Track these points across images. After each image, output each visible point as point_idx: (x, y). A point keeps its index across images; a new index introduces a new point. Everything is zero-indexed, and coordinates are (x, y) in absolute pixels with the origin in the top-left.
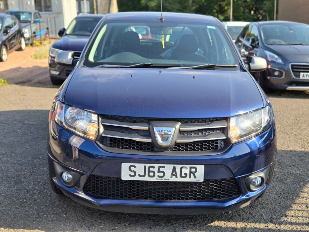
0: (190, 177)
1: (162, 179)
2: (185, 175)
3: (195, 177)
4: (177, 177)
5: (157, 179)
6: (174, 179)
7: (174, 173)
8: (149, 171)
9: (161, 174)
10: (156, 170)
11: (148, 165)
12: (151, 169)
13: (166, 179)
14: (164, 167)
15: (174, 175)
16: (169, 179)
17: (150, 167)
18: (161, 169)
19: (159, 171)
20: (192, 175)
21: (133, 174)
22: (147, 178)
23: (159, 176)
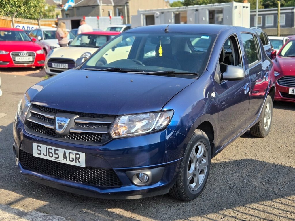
0: (76, 162)
1: (57, 160)
2: (72, 160)
3: (79, 163)
4: (67, 160)
5: (54, 159)
6: (64, 162)
7: (65, 157)
8: (49, 152)
9: (57, 156)
10: (53, 152)
11: (48, 147)
12: (50, 151)
13: (60, 161)
14: (58, 150)
15: (65, 158)
16: (62, 161)
17: (49, 149)
18: (57, 152)
19: (55, 153)
20: (77, 160)
21: (39, 152)
22: (47, 158)
23: (55, 157)
